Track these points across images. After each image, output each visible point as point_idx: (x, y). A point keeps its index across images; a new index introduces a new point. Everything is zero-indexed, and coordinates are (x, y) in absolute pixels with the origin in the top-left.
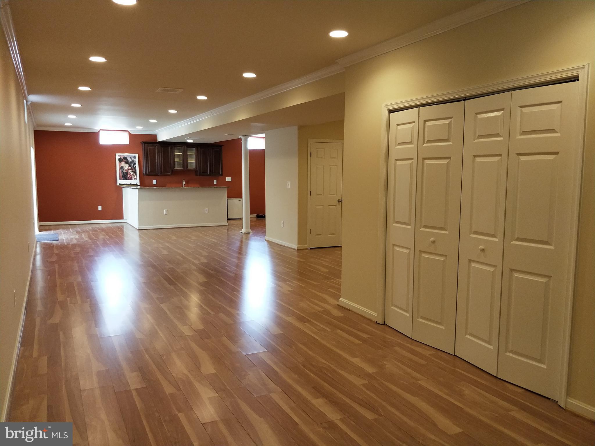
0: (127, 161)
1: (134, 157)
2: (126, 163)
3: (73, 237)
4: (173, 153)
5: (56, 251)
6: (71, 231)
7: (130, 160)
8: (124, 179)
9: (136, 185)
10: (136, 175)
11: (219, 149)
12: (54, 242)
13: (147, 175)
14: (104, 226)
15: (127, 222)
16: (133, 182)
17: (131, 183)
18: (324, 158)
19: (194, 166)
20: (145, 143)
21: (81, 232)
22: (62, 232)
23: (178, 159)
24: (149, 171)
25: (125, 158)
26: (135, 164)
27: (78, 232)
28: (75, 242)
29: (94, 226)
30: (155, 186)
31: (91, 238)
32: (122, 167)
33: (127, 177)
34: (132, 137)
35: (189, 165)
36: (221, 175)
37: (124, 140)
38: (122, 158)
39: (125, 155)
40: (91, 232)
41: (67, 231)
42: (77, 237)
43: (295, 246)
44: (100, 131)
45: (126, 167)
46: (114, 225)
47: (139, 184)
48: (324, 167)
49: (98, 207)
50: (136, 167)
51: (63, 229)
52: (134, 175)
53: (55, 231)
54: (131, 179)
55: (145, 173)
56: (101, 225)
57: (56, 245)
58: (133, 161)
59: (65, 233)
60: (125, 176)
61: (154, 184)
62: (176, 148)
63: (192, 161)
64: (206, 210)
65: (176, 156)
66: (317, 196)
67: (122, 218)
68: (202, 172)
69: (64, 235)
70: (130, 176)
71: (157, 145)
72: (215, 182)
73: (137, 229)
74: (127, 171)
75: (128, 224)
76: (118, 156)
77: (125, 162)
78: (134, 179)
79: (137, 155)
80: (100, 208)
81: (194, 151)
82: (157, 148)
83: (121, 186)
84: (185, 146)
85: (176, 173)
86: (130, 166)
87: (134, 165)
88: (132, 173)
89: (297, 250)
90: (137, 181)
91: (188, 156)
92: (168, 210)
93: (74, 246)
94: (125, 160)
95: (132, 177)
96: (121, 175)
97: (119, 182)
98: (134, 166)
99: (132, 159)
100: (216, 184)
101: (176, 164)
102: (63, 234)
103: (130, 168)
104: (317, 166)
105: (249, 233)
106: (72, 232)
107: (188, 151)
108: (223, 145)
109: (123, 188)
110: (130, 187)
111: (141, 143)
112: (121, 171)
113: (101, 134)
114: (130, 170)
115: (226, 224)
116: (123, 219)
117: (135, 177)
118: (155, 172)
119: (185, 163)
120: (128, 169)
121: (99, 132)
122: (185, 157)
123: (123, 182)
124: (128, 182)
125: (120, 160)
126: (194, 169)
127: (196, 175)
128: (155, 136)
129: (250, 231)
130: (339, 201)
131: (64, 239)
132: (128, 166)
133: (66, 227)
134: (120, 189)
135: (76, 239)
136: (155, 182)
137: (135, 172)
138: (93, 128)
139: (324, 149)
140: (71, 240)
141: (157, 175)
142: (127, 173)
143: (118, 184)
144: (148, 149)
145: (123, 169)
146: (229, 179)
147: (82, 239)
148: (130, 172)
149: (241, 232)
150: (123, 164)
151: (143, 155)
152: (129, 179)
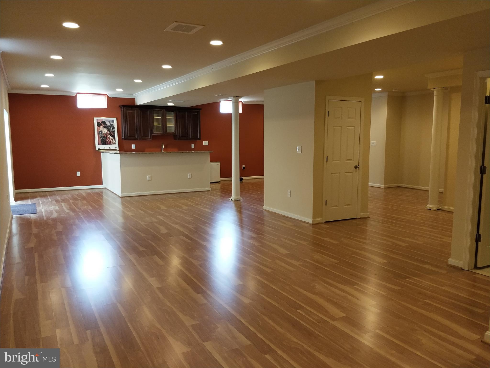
0: (105, 125)
1: (112, 121)
2: (105, 127)
3: (52, 208)
4: (152, 117)
5: (35, 230)
6: (50, 200)
7: (108, 124)
8: (103, 144)
9: (115, 150)
10: (115, 139)
11: (197, 113)
12: (32, 215)
13: (127, 139)
14: (83, 193)
15: (106, 187)
16: (112, 147)
17: (109, 148)
18: (342, 119)
19: (173, 130)
20: (124, 107)
21: (60, 201)
22: (40, 202)
23: (157, 123)
24: (129, 135)
25: (104, 122)
26: (114, 128)
27: (57, 201)
28: (55, 215)
29: (73, 193)
30: (134, 150)
31: (73, 210)
32: (101, 132)
33: (106, 141)
34: (110, 100)
35: (168, 129)
36: (199, 139)
37: (102, 104)
38: (101, 123)
39: (104, 119)
40: (71, 201)
41: (45, 200)
42: (57, 208)
43: (310, 221)
44: (78, 94)
45: (105, 131)
46: (93, 191)
47: (118, 149)
48: (341, 128)
49: (76, 172)
50: (114, 131)
51: (41, 196)
52: (112, 140)
53: (32, 200)
54: (110, 143)
55: (124, 138)
56: (80, 191)
57: (34, 220)
58: (112, 125)
59: (43, 203)
60: (104, 141)
61: (133, 148)
62: (155, 112)
63: (171, 125)
64: (189, 176)
65: (155, 120)
66: (333, 162)
67: (101, 183)
68: (181, 136)
69: (43, 206)
70: (109, 141)
71: (136, 108)
72: (193, 146)
73: (119, 196)
74: (106, 136)
75: (108, 190)
76: (96, 120)
77: (103, 126)
78: (113, 143)
79: (115, 119)
80: (78, 174)
81: (173, 115)
82: (136, 112)
83: (99, 151)
84: (164, 110)
85: (155, 137)
86: (109, 130)
87: (112, 129)
88: (111, 137)
89: (313, 224)
90: (116, 146)
91: (167, 120)
92: (151, 176)
93: (54, 220)
94: (103, 124)
95: (111, 142)
96: (100, 140)
97: (98, 147)
98: (113, 131)
99: (110, 123)
100: (194, 148)
101: (155, 129)
102: (41, 204)
103: (108, 132)
104: (334, 127)
105: (239, 200)
106: (50, 202)
107: (167, 115)
108: (201, 109)
109: (102, 153)
110: (109, 152)
111: (119, 106)
112: (99, 135)
113: (79, 97)
114: (109, 134)
115: (209, 189)
116: (102, 185)
117: (114, 142)
118: (134, 136)
119: (164, 126)
120: (107, 134)
121: (76, 95)
122: (164, 121)
123: (102, 147)
124: (107, 147)
125: (99, 124)
126: (173, 133)
127: (175, 139)
128: (134, 100)
129: (240, 198)
130: (356, 167)
131: (43, 210)
132: (107, 131)
133: (43, 195)
134: (98, 154)
135: (57, 211)
136: (134, 146)
137: (114, 137)
138: (71, 91)
139: (342, 108)
140: (51, 213)
141: (136, 139)
142: (106, 138)
143: (97, 149)
144: (127, 113)
145: (102, 134)
146: (206, 143)
147: (63, 210)
148: (109, 137)
149: (230, 199)
150: (101, 128)
151: (122, 119)
152: (107, 144)
